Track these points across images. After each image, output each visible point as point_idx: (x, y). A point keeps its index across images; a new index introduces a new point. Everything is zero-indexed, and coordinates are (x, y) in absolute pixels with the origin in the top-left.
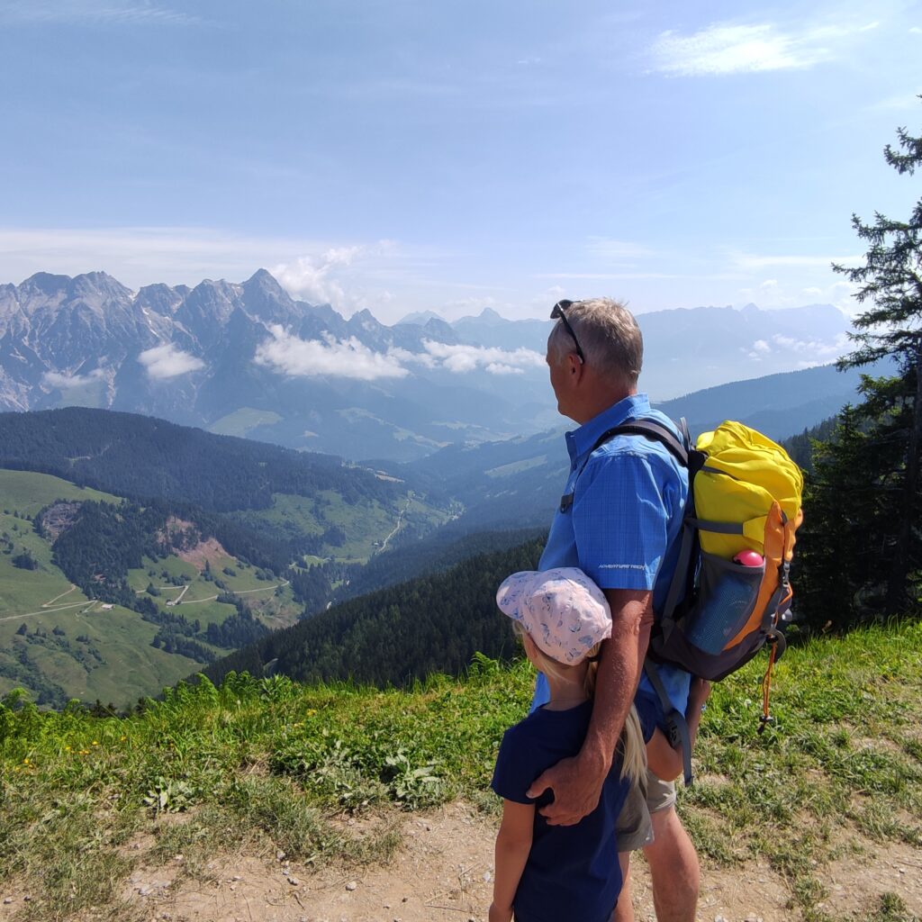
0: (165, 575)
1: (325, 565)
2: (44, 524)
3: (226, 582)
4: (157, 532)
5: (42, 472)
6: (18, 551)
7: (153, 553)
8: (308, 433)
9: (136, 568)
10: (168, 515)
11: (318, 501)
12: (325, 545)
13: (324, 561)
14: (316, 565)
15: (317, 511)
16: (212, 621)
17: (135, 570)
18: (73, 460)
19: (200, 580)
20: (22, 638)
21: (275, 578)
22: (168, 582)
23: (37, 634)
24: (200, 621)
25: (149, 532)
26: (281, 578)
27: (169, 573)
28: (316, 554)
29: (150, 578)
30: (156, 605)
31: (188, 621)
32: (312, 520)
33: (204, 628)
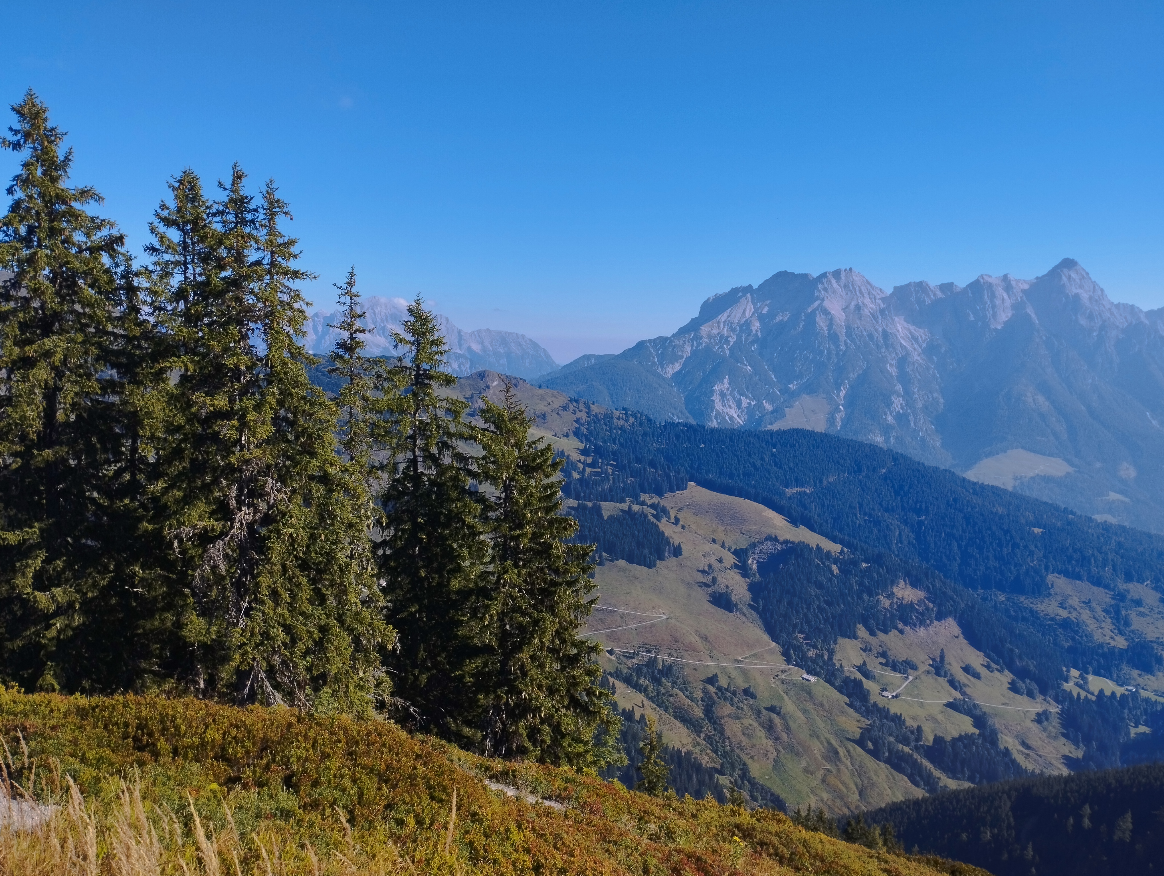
0: (884, 655)
1: (1123, 696)
2: (750, 562)
3: (966, 685)
4: (880, 596)
5: (755, 501)
6: (721, 587)
7: (872, 622)
8: (1113, 496)
9: (849, 638)
10: (897, 577)
11: (1121, 597)
12: (1125, 668)
13: (1120, 691)
14: (1108, 693)
15: (1118, 613)
16: (939, 734)
17: (847, 640)
18: (790, 491)
19: (928, 672)
20: (711, 689)
21: (1040, 698)
22: (886, 665)
23: (727, 690)
24: (924, 728)
25: (870, 594)
26: (1049, 699)
27: (889, 653)
28: (1110, 677)
29: (864, 654)
30: (868, 691)
31: (908, 724)
32: (1108, 625)
33: (929, 738)
